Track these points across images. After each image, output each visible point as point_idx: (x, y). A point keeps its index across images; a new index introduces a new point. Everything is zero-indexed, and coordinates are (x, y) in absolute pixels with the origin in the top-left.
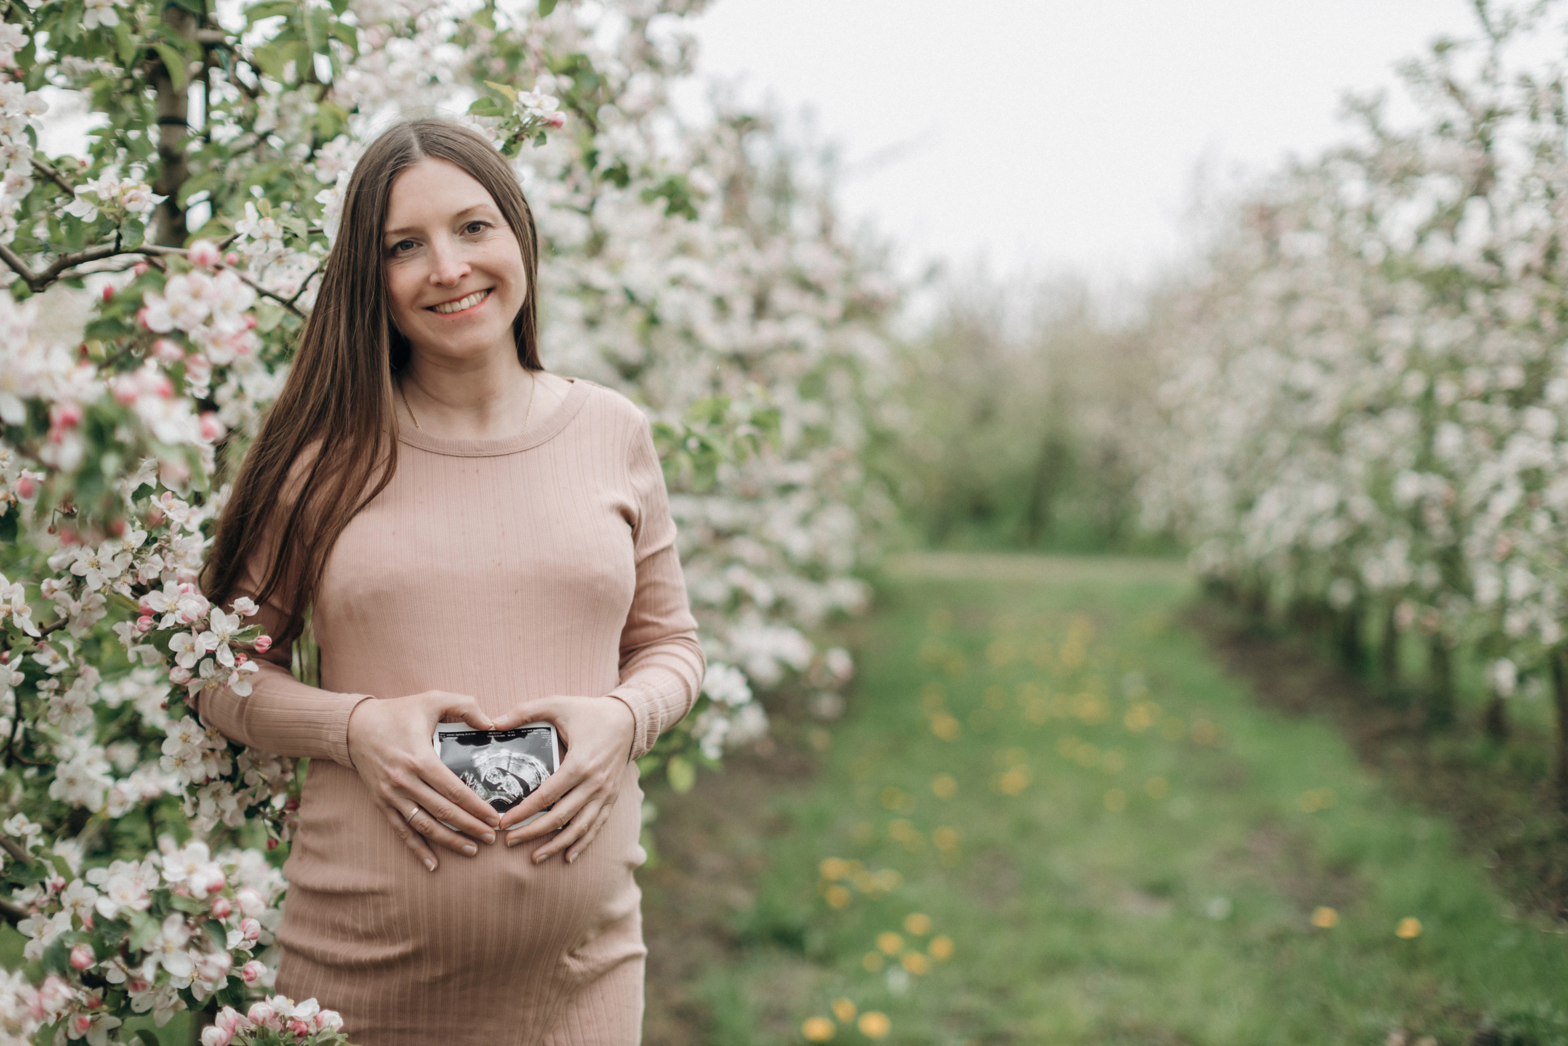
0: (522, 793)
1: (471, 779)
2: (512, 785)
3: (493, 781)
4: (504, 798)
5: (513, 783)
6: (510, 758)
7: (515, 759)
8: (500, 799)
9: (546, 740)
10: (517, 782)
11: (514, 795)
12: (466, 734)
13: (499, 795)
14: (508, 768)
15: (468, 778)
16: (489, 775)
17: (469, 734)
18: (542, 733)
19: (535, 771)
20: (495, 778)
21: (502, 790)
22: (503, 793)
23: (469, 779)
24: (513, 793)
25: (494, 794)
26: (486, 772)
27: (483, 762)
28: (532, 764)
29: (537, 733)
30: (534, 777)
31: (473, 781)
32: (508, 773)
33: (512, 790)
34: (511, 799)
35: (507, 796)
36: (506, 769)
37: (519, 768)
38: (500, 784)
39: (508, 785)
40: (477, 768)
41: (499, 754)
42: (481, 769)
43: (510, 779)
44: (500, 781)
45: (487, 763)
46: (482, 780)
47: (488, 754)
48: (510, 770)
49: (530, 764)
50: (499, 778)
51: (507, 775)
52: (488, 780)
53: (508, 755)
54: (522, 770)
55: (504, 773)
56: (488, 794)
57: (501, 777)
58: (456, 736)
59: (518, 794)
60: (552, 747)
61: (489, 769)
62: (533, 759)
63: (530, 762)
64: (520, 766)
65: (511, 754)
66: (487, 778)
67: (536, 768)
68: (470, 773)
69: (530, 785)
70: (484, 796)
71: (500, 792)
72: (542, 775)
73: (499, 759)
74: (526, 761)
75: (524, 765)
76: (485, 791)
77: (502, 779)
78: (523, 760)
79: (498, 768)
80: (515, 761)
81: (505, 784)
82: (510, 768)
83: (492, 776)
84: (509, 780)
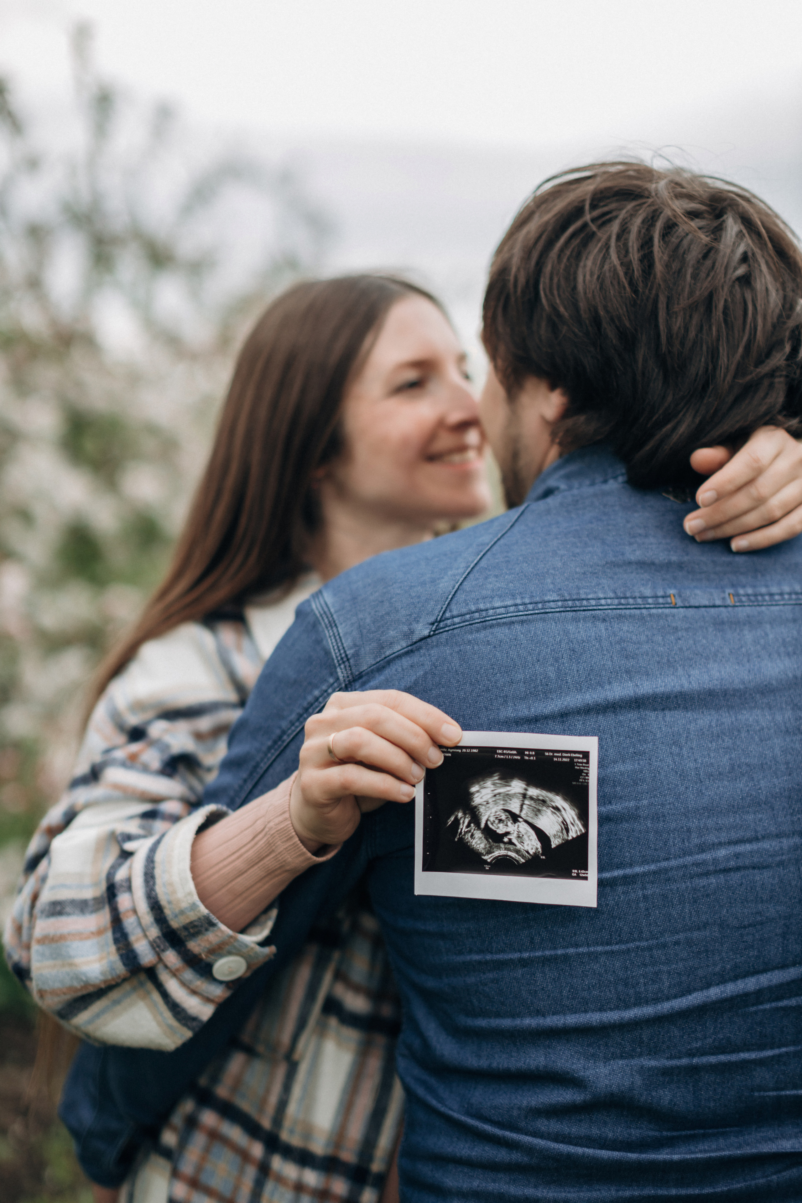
0: (540, 850)
1: (466, 823)
2: (525, 837)
3: (498, 828)
4: (513, 855)
5: (526, 833)
6: (524, 796)
7: (531, 798)
8: (507, 856)
9: (581, 771)
10: (532, 833)
11: (528, 852)
12: (464, 750)
13: (506, 849)
14: (521, 811)
15: (461, 821)
16: (492, 819)
17: (468, 751)
18: (575, 760)
19: (560, 819)
20: (501, 825)
21: (510, 842)
22: (512, 847)
23: (464, 822)
24: (526, 848)
25: (499, 848)
26: (488, 814)
27: (485, 799)
28: (557, 809)
29: (568, 760)
30: (558, 828)
31: (468, 826)
32: (520, 819)
33: (525, 845)
34: (523, 857)
35: (518, 852)
36: (517, 812)
37: (537, 812)
38: (507, 833)
39: (519, 837)
40: (476, 807)
41: (508, 788)
42: (482, 809)
43: (523, 827)
44: (508, 830)
45: (490, 801)
46: (483, 825)
47: (492, 788)
48: (523, 815)
49: (553, 808)
50: (507, 825)
51: (519, 821)
52: (491, 826)
53: (522, 791)
54: (540, 816)
55: (515, 818)
56: (490, 847)
57: (509, 824)
58: (449, 752)
59: (534, 851)
60: (588, 783)
61: (493, 810)
62: (559, 801)
63: (554, 804)
64: (539, 811)
65: (526, 790)
66: (489, 823)
67: (562, 815)
68: (465, 814)
69: (552, 839)
70: (484, 849)
71: (507, 846)
72: (570, 826)
73: (508, 797)
74: (548, 802)
75: (544, 808)
76: (485, 842)
77: (511, 827)
78: (544, 802)
79: (506, 811)
80: (532, 802)
81: (515, 835)
82: (524, 812)
83: (497, 821)
84: (521, 829)
